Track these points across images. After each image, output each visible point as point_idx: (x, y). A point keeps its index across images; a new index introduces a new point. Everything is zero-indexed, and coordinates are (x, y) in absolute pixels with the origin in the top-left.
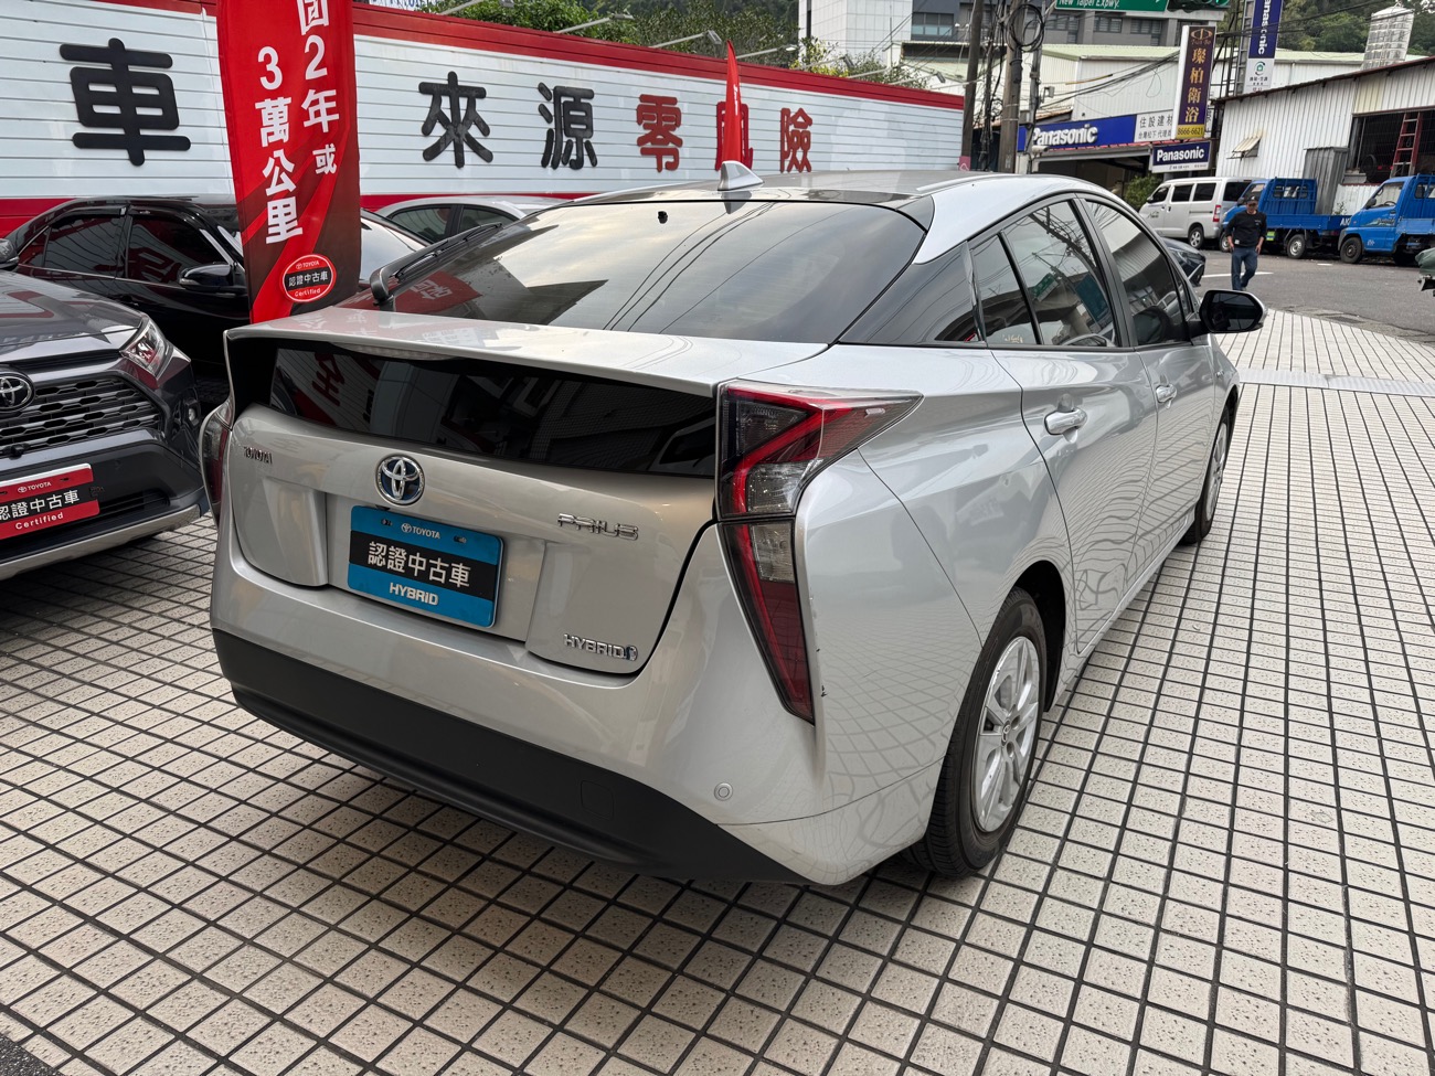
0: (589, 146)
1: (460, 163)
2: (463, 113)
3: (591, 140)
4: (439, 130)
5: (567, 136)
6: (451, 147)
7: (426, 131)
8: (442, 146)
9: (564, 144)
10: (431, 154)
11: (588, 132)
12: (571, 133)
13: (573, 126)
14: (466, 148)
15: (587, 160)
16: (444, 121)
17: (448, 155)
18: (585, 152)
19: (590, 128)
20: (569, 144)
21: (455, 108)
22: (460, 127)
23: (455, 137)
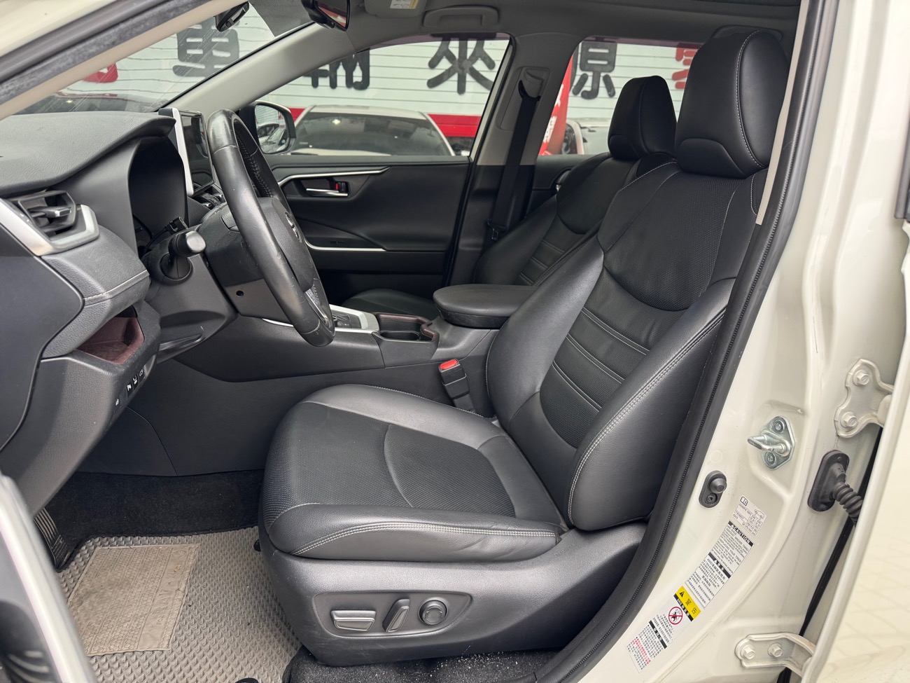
0: (608, 81)
1: (461, 89)
2: (469, 52)
3: (611, 74)
4: (445, 65)
5: (582, 69)
6: (455, 77)
7: (433, 64)
8: (445, 77)
9: (577, 79)
10: (433, 83)
11: (609, 67)
12: (587, 67)
13: (590, 62)
14: (469, 78)
15: (603, 91)
16: (451, 57)
17: (452, 82)
18: (602, 84)
19: (612, 65)
20: (584, 79)
21: (463, 49)
22: (465, 62)
23: (459, 70)
